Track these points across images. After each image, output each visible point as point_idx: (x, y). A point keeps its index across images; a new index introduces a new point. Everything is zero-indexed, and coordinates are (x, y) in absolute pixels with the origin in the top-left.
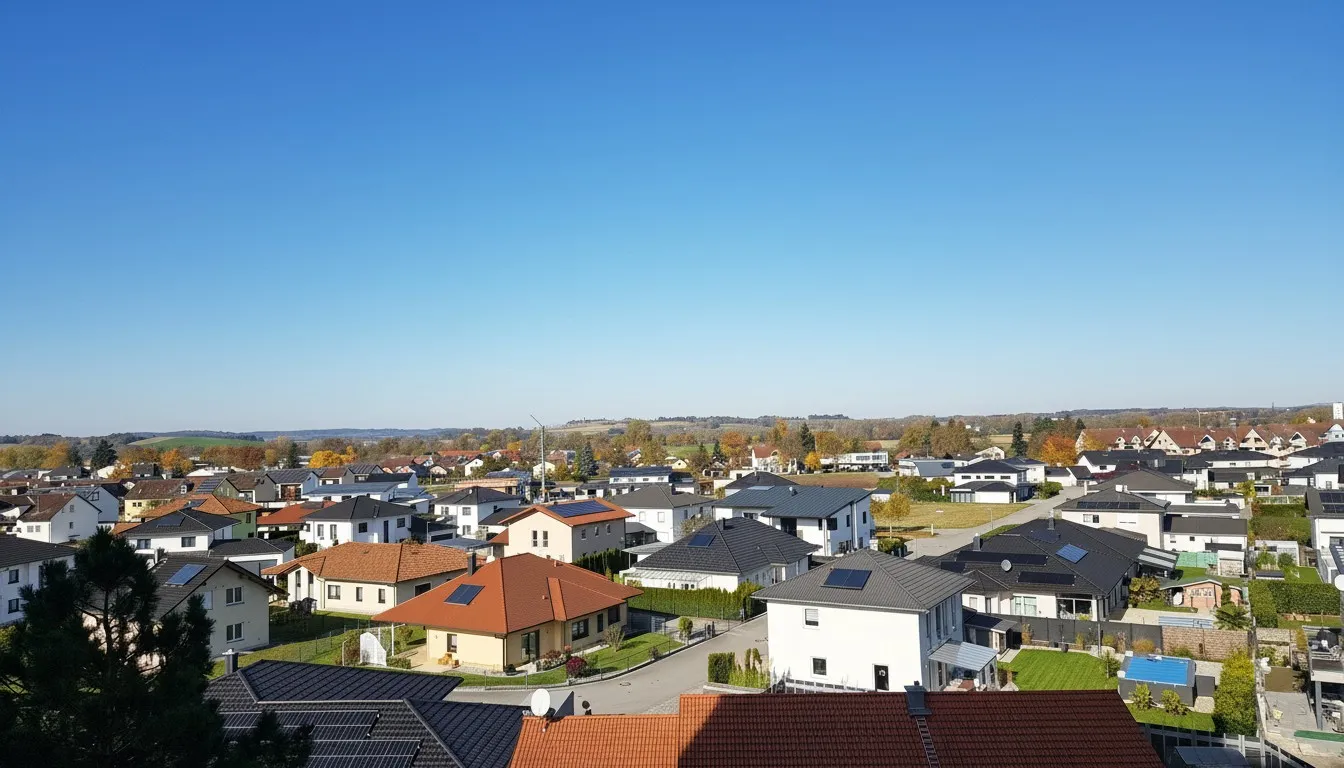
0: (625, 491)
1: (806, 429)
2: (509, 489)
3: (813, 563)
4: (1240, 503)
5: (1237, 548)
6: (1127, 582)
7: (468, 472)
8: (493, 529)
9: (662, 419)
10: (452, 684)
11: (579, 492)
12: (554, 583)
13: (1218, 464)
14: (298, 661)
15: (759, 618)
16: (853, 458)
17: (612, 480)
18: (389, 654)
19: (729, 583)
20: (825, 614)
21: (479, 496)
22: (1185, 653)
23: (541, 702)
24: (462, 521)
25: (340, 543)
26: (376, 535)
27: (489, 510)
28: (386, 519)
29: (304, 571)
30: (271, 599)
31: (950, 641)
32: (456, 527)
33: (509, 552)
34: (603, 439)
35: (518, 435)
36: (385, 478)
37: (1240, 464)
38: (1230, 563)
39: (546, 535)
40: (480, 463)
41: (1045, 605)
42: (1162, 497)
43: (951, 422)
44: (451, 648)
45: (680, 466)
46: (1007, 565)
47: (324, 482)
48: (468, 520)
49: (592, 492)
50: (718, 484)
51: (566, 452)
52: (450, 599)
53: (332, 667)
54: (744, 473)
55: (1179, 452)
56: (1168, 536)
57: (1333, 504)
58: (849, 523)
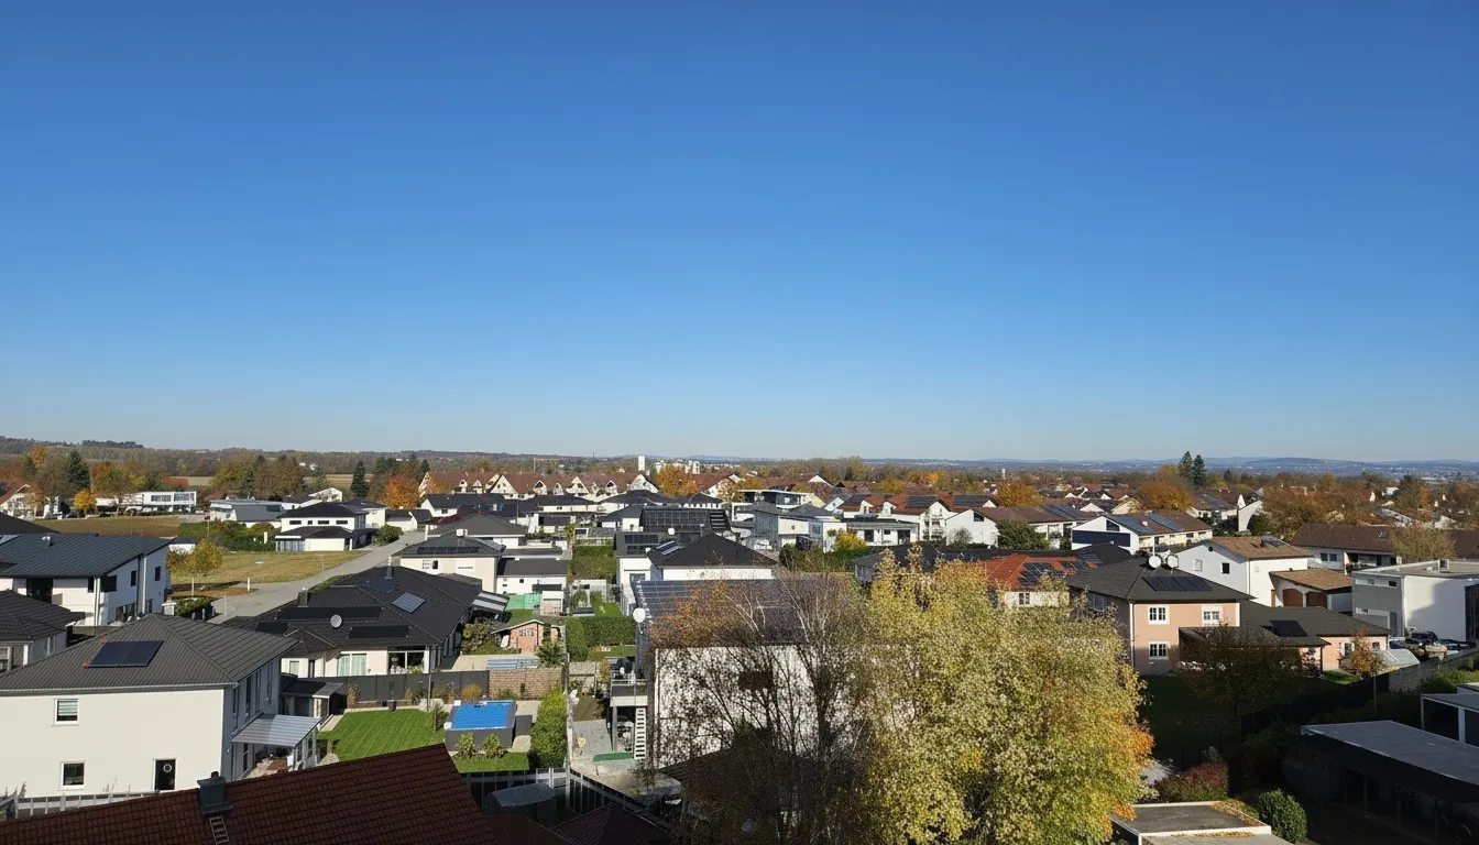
1: (74, 455)
3: (74, 638)
4: (562, 545)
5: (557, 588)
6: (460, 628)
13: (547, 508)
16: (145, 498)
22: (507, 695)
31: (262, 716)
37: (566, 509)
38: (552, 602)
41: (375, 662)
42: (498, 541)
43: (282, 457)
46: (336, 621)
55: (515, 497)
56: (500, 580)
57: (634, 544)
58: (134, 579)
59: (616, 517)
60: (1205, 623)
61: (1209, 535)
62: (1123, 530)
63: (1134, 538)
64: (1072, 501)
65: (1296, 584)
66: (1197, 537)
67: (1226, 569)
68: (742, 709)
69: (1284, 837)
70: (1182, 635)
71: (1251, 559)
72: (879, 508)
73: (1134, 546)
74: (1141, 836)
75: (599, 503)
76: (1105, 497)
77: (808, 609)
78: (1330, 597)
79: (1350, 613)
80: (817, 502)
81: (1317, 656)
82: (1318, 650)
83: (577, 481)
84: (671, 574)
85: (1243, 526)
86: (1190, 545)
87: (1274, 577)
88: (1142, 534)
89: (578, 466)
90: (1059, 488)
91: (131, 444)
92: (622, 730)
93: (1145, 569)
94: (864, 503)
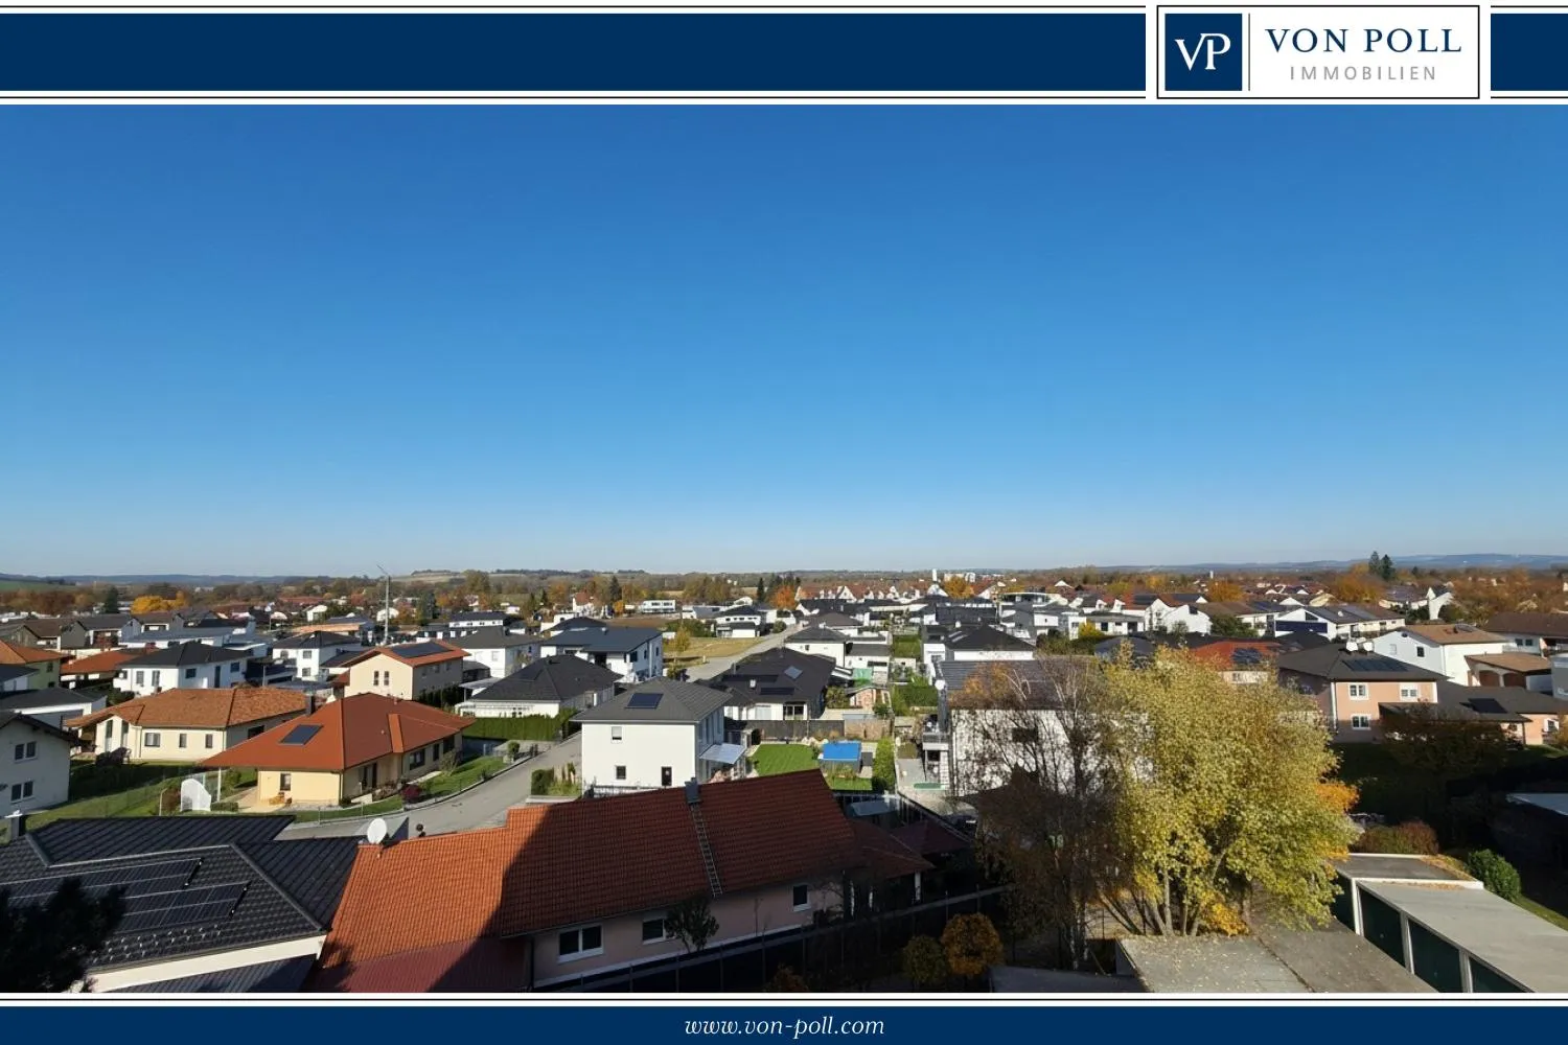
0: (464, 634)
1: (615, 580)
2: (352, 633)
3: (619, 690)
4: (885, 634)
5: (884, 664)
6: (824, 691)
7: (310, 616)
8: (334, 671)
9: (499, 571)
10: (284, 823)
11: (421, 635)
12: (393, 718)
13: (874, 609)
14: (104, 816)
15: (575, 736)
16: (648, 605)
17: (452, 625)
18: (214, 799)
19: (551, 709)
20: (627, 730)
21: (321, 640)
22: (856, 738)
23: (377, 830)
24: (301, 664)
25: (163, 690)
26: (205, 681)
27: (331, 652)
28: (218, 664)
29: (117, 721)
30: (72, 753)
31: (715, 743)
32: (295, 670)
33: (349, 692)
34: (444, 588)
35: (365, 582)
36: (219, 623)
37: (887, 609)
38: (880, 675)
39: (387, 674)
40: (322, 609)
41: (775, 712)
42: (845, 632)
43: (718, 579)
44: (284, 787)
45: (512, 611)
46: (753, 684)
47: (147, 628)
48: (307, 663)
49: (433, 634)
50: (545, 626)
51: (410, 599)
52: (284, 740)
53: (146, 819)
54: (568, 617)
55: (854, 600)
56: (848, 658)
57: (934, 635)
58: (646, 656)
59: (920, 614)
60: (1403, 700)
61: (1401, 623)
62: (1321, 620)
63: (1331, 626)
64: (1275, 596)
65: (1493, 666)
66: (1389, 625)
67: (1420, 652)
68: (1016, 757)
69: (1498, 893)
70: (1383, 709)
71: (1444, 644)
72: (1111, 606)
73: (1332, 632)
74: (1354, 880)
75: (908, 604)
76: (1302, 592)
77: (1062, 682)
78: (1528, 679)
79: (1550, 693)
80: (1063, 601)
81: (1519, 733)
82: (1519, 726)
83: (893, 589)
84: (960, 656)
85: (1434, 615)
86: (1383, 632)
87: (1470, 660)
88: (1338, 622)
89: (895, 579)
90: (1260, 585)
91: (642, 572)
92: (931, 768)
93: (1344, 653)
94: (1099, 602)
